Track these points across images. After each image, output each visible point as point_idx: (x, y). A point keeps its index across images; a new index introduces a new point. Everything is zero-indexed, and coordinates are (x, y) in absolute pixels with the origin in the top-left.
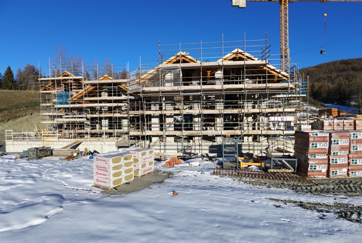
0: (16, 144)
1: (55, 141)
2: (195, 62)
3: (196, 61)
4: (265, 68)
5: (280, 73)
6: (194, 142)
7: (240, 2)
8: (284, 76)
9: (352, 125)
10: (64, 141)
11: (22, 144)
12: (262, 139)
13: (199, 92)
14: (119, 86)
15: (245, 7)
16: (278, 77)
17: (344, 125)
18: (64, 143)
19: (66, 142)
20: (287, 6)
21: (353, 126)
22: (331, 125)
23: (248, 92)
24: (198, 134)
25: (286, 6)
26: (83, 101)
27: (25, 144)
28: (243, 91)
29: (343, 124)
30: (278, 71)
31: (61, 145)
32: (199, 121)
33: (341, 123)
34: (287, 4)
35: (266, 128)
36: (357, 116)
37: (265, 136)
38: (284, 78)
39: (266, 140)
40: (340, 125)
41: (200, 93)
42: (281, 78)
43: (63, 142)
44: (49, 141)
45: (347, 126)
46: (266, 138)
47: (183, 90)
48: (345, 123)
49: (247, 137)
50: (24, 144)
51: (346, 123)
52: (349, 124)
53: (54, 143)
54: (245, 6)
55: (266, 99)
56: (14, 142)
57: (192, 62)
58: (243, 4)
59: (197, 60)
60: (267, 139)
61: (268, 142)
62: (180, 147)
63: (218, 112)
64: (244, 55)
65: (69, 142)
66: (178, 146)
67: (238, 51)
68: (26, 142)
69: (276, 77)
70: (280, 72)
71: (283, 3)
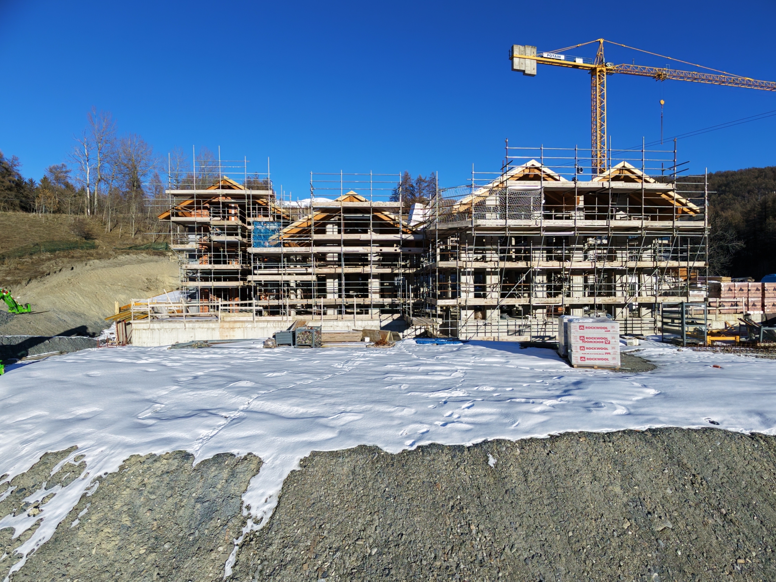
0: (158, 329)
1: (247, 321)
2: (556, 180)
3: (557, 178)
4: (664, 196)
5: (687, 206)
6: (536, 318)
7: (527, 64)
8: (691, 209)
9: (759, 290)
10: (268, 321)
11: (172, 329)
12: (644, 311)
13: (571, 231)
14: (376, 214)
15: (535, 74)
16: (683, 212)
17: (749, 290)
18: (269, 325)
19: (272, 324)
20: (605, 80)
21: (761, 291)
22: (731, 290)
23: (647, 234)
24: (557, 302)
25: (602, 81)
26: (311, 240)
27: (178, 327)
28: (639, 232)
29: (747, 288)
30: (684, 201)
31: (261, 328)
32: (543, 281)
33: (744, 286)
34: (605, 77)
35: (649, 293)
36: (721, 278)
37: (649, 306)
38: (692, 213)
39: (650, 314)
40: (743, 290)
41: (573, 233)
42: (686, 213)
43: (266, 324)
44: (235, 322)
45: (753, 292)
46: (650, 310)
47: (545, 226)
48: (750, 286)
49: (621, 309)
50: (178, 329)
51: (752, 286)
52: (755, 288)
53: (247, 324)
54: (534, 72)
55: (650, 246)
56: (151, 325)
57: (550, 179)
58: (532, 69)
59: (560, 176)
60: (651, 312)
61: (652, 317)
62: (513, 328)
63: (589, 266)
64: (633, 173)
65: (279, 323)
66: (508, 325)
67: (624, 167)
68: (182, 324)
69: (680, 212)
70: (686, 203)
71: (598, 74)
